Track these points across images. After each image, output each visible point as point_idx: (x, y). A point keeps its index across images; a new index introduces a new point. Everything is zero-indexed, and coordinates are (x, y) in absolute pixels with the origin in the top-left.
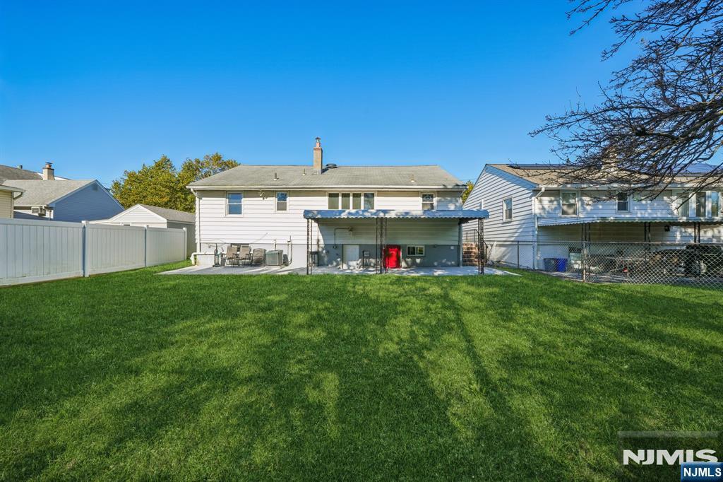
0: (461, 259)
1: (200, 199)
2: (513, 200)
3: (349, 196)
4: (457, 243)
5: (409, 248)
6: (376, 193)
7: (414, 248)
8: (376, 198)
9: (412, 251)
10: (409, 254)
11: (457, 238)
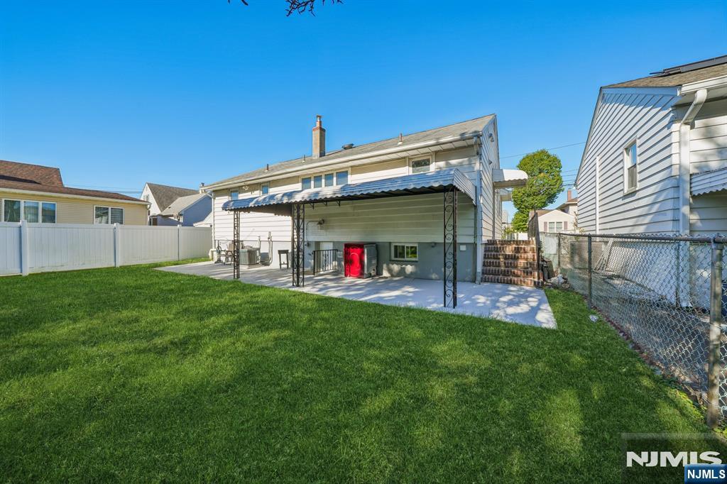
0: (479, 269)
1: (214, 199)
2: (639, 142)
3: (321, 180)
4: (471, 240)
5: (396, 247)
6: (350, 170)
7: (403, 247)
8: (349, 176)
9: (400, 253)
10: (396, 256)
11: (471, 231)
